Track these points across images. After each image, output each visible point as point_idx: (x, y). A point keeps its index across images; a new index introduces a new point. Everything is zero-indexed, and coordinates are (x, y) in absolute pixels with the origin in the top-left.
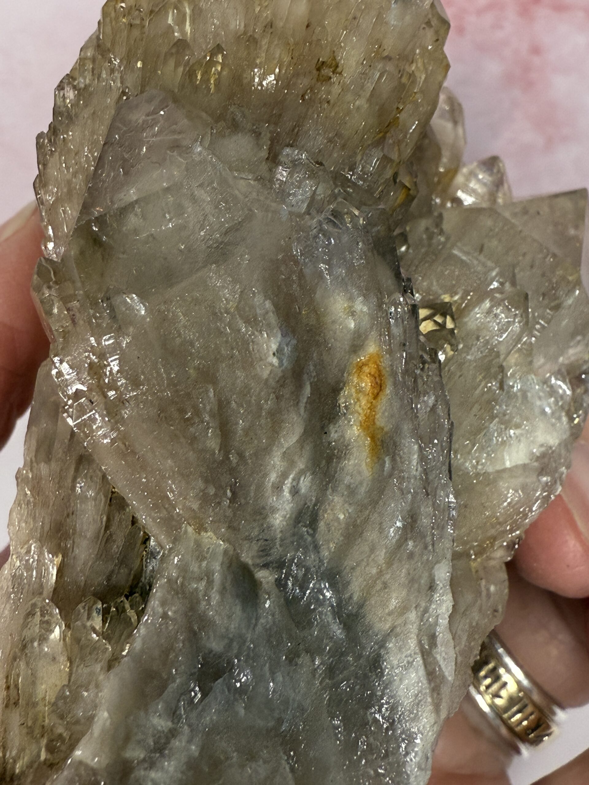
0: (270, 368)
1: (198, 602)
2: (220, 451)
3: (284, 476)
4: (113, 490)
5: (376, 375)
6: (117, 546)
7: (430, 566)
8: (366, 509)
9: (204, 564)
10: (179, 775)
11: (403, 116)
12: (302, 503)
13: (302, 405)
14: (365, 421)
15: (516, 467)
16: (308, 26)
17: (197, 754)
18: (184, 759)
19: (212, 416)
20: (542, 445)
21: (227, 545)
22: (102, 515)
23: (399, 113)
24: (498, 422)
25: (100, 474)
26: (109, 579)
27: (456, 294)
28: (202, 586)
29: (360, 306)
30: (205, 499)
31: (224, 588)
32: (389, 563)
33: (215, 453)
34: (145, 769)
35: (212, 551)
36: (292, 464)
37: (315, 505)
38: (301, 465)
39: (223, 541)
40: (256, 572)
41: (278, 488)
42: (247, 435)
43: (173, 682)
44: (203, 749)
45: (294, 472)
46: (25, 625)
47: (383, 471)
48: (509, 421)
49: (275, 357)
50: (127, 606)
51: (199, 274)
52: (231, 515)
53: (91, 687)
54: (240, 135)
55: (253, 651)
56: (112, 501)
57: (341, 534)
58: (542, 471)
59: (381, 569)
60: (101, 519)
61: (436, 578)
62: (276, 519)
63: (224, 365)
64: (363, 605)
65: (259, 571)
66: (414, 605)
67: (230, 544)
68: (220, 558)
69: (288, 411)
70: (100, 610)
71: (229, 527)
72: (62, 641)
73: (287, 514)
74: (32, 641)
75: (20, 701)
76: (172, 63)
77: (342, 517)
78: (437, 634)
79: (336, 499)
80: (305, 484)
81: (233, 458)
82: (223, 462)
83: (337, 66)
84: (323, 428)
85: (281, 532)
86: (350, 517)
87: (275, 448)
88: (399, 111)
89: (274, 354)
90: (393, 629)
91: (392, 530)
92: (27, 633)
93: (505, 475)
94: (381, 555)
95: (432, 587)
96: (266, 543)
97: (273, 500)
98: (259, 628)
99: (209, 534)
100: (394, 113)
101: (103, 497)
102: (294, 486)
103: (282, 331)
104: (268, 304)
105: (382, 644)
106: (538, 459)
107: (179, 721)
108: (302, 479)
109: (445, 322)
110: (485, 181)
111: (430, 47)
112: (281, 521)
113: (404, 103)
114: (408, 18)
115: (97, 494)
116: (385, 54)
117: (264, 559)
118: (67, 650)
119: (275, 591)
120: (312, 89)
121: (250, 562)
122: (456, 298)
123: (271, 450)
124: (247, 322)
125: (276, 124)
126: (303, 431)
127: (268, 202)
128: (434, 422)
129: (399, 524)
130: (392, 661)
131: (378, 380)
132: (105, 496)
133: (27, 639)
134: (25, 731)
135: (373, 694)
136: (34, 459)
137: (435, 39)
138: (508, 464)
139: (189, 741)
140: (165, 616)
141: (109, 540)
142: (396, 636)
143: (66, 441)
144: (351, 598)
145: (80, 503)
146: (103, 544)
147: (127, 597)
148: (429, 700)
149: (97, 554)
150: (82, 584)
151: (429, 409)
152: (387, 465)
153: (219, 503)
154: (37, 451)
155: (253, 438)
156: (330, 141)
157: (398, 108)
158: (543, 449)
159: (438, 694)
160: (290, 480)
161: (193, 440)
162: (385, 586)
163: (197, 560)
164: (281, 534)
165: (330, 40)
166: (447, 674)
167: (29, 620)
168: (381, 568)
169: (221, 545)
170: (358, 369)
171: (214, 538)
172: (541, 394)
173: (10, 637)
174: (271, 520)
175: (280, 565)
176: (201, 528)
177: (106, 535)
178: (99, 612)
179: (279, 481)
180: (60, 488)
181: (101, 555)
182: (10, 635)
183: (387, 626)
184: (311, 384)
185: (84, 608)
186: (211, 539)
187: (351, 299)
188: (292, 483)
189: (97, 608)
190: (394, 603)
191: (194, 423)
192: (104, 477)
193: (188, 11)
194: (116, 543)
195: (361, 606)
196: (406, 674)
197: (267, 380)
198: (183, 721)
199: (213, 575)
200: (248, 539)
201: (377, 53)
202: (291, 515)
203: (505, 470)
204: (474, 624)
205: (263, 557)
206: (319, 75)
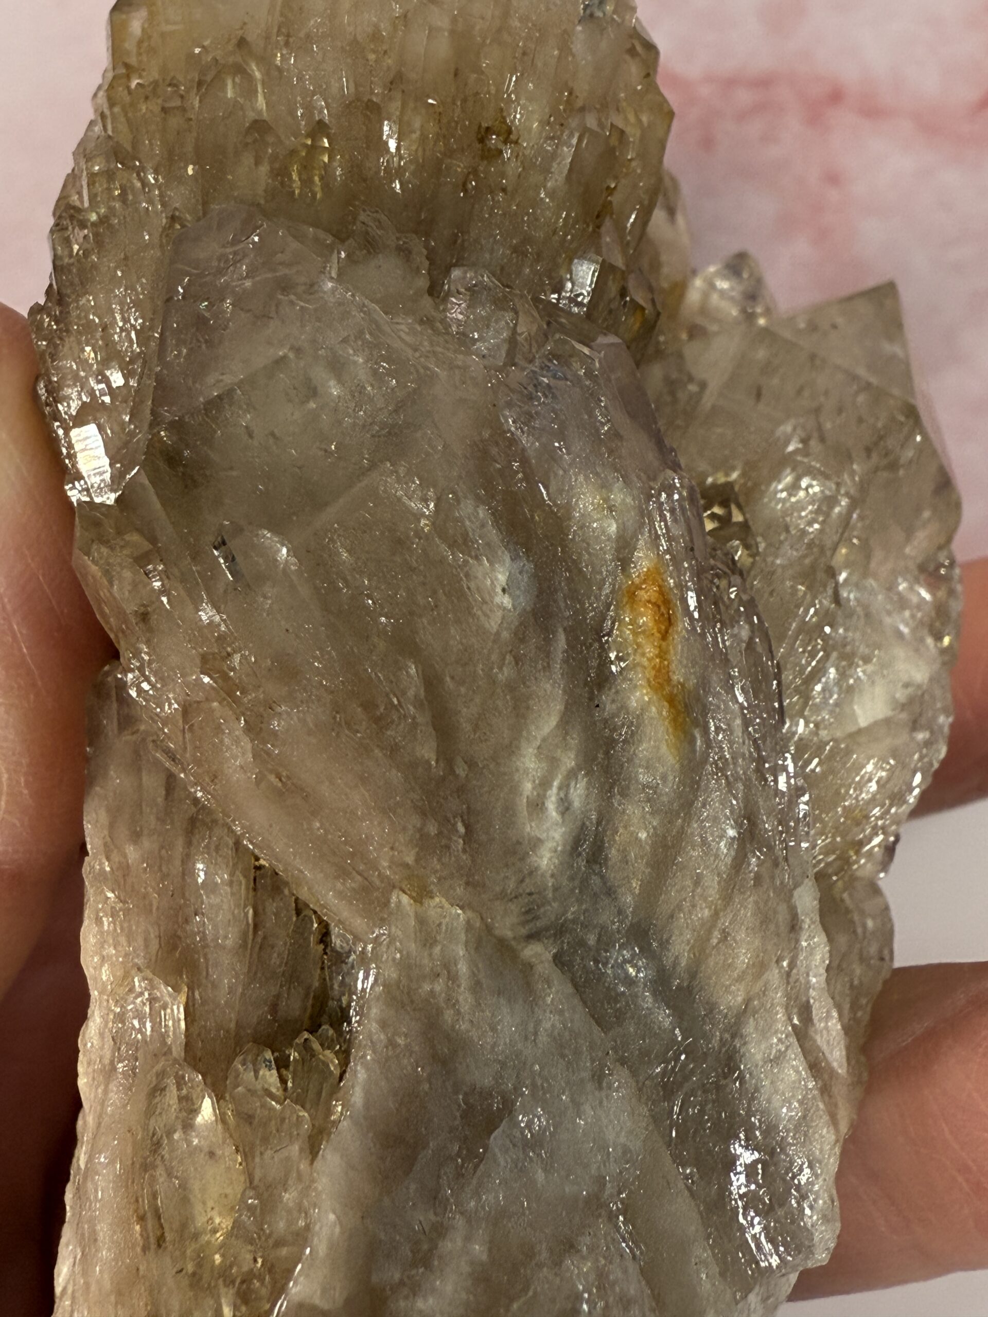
0: (499, 614)
1: (439, 1012)
2: (437, 761)
3: (544, 784)
4: (257, 863)
5: (660, 603)
6: (279, 955)
7: (786, 894)
8: (678, 815)
9: (437, 950)
10: (464, 1296)
11: (616, 199)
12: (579, 823)
13: (557, 666)
14: (656, 677)
15: (876, 724)
16: (456, 75)
17: (484, 1257)
18: (466, 1269)
19: (419, 704)
20: (906, 685)
21: (470, 914)
22: (245, 906)
23: (611, 194)
24: (838, 658)
25: (231, 842)
26: (274, 1008)
27: (733, 469)
28: (439, 986)
29: (618, 496)
30: (424, 844)
31: (478, 983)
32: (727, 897)
33: (430, 765)
34: (406, 1298)
35: (447, 928)
36: (553, 762)
37: (599, 823)
38: (569, 761)
39: (462, 908)
40: (522, 950)
41: (537, 806)
42: (476, 728)
43: (424, 1148)
44: (493, 1246)
45: (560, 777)
46: (150, 1111)
47: (694, 751)
48: (853, 654)
49: (506, 595)
50: (316, 1046)
51: (365, 482)
52: (469, 862)
53: (290, 1182)
54: (380, 256)
55: (540, 1074)
56: (257, 880)
57: (646, 863)
58: (915, 726)
59: (715, 909)
60: (246, 914)
61: (799, 911)
62: (541, 858)
63: (425, 621)
64: (696, 972)
65: (526, 947)
66: (775, 959)
67: (474, 910)
68: (463, 937)
69: (536, 679)
70: (270, 1062)
71: (467, 884)
72: (219, 1122)
73: (558, 845)
74: (170, 1133)
75: (166, 1234)
76: (248, 159)
77: (643, 835)
78: (812, 1001)
79: (630, 809)
80: (578, 792)
81: (461, 770)
82: (444, 779)
83: (509, 132)
84: (591, 699)
85: (552, 876)
86: (656, 834)
87: (524, 744)
88: (610, 191)
89: (504, 590)
90: (748, 1002)
91: (722, 844)
92: (157, 1124)
93: (863, 739)
94: (712, 886)
95: (794, 926)
96: (531, 899)
97: (530, 828)
98: (543, 1038)
99: (437, 900)
100: (604, 195)
101: (241, 878)
102: (562, 799)
103: (510, 552)
104: (482, 512)
105: (735, 1030)
106: (903, 707)
107: (446, 1209)
108: (573, 784)
109: (730, 514)
110: (733, 294)
111: (639, 88)
112: (550, 859)
113: (616, 178)
114: (604, 45)
115: (232, 875)
116: (579, 103)
117: (531, 925)
118: (231, 1136)
119: (556, 976)
120: (475, 172)
121: (509, 934)
122: (734, 476)
123: (518, 748)
124: (453, 545)
125: (427, 235)
126: (563, 708)
127: (450, 354)
128: (755, 665)
129: (731, 833)
130: (754, 1054)
131: (663, 609)
132: (245, 877)
133: (159, 1133)
134: (185, 1282)
135: (733, 1114)
136: (108, 839)
137: (643, 74)
138: (863, 722)
139: (468, 1239)
140: (391, 1043)
141: (264, 946)
142: (755, 1012)
143: (160, 800)
144: (675, 964)
145: (206, 893)
146: (255, 956)
147: (312, 1031)
148: (821, 1106)
149: (249, 972)
150: (233, 1025)
151: (744, 645)
152: (699, 743)
153: (448, 847)
154: (112, 826)
155: (488, 733)
156: (515, 250)
157: (608, 188)
158: (910, 690)
159: (830, 1097)
160: (554, 790)
161: (393, 750)
162: (725, 935)
163: (425, 945)
164: (553, 880)
165: (493, 92)
166: (835, 1064)
167: (156, 1100)
168: (716, 907)
169: (459, 915)
170: (630, 597)
171: (447, 905)
172: (888, 607)
173: (129, 1135)
174: (533, 859)
175: (559, 930)
176: (421, 894)
177: (259, 940)
178: (270, 1066)
179: (538, 795)
180: (164, 877)
181: (256, 973)
182: (129, 1131)
183: (740, 999)
184: (565, 630)
185: (243, 1064)
186: (442, 907)
187: (605, 486)
188: (558, 794)
189: (265, 1060)
190: (744, 958)
191: (392, 722)
192: (238, 844)
193: (258, 75)
194: (276, 949)
195: (693, 975)
196: (779, 1072)
197: (498, 634)
198: (452, 1209)
199: (456, 965)
200: (502, 896)
201: (568, 102)
202: (564, 845)
203: (860, 731)
204: (856, 982)
205: (528, 922)
206: (483, 150)
